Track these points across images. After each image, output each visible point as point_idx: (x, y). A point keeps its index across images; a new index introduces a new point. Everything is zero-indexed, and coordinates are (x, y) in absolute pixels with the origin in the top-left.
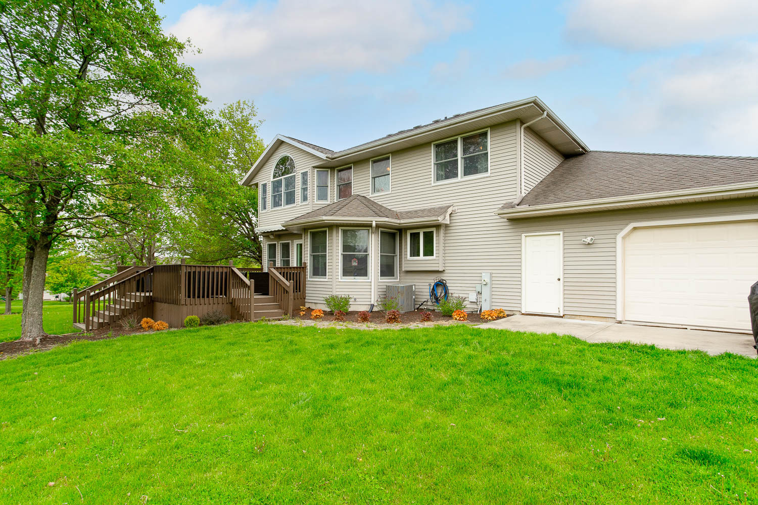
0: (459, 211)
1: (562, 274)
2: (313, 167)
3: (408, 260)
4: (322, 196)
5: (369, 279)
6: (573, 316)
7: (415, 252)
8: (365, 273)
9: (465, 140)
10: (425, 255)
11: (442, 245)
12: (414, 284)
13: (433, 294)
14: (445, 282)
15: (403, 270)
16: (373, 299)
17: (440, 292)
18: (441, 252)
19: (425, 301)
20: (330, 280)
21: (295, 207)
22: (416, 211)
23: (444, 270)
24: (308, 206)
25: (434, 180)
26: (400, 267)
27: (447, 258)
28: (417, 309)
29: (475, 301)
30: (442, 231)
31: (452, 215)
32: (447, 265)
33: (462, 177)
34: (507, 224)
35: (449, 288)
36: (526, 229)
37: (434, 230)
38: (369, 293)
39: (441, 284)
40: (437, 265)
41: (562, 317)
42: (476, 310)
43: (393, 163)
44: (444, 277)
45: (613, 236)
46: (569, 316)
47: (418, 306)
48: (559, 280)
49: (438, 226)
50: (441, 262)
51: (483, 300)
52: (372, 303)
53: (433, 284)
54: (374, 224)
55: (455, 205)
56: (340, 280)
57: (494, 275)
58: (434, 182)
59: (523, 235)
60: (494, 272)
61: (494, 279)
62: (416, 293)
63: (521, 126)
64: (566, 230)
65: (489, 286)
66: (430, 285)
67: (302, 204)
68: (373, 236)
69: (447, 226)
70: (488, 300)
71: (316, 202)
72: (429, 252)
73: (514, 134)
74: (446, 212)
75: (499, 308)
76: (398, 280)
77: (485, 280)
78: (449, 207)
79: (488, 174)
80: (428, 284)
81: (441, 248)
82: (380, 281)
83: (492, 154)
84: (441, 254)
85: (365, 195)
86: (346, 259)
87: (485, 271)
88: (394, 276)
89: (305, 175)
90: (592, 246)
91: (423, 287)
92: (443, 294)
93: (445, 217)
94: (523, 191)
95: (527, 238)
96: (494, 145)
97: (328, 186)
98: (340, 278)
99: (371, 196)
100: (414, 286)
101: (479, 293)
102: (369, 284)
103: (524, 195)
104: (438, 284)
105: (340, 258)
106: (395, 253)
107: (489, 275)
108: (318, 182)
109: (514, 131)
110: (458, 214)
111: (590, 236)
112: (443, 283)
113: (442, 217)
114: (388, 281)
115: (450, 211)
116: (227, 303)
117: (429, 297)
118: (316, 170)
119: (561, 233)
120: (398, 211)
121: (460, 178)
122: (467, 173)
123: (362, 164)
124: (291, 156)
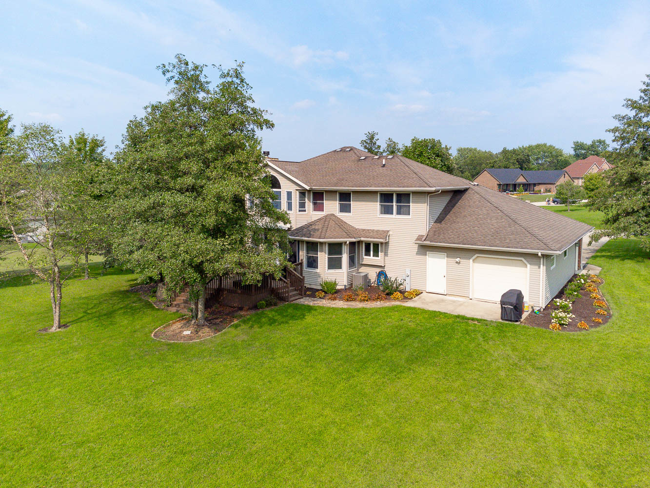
0: (393, 234)
1: (446, 273)
2: (296, 190)
3: (365, 259)
5: (342, 270)
6: (451, 295)
7: (368, 254)
8: (340, 268)
9: (398, 196)
10: (373, 256)
11: (383, 251)
13: (378, 278)
14: (385, 272)
16: (345, 282)
17: (382, 276)
18: (383, 255)
19: (374, 282)
20: (321, 272)
22: (368, 230)
23: (384, 266)
24: (293, 215)
25: (379, 213)
26: (359, 262)
27: (386, 259)
30: (384, 246)
32: (387, 263)
35: (388, 275)
36: (429, 250)
37: (379, 244)
38: (343, 278)
39: (383, 273)
40: (381, 262)
41: (446, 295)
44: (385, 269)
45: (468, 259)
46: (449, 295)
47: (370, 285)
48: (444, 276)
49: (382, 243)
50: (383, 261)
51: (406, 284)
52: (345, 284)
53: (378, 272)
54: (347, 243)
56: (327, 272)
58: (379, 215)
59: (427, 252)
60: (412, 270)
61: (412, 273)
63: (428, 195)
64: (448, 253)
69: (387, 243)
70: (409, 283)
72: (376, 254)
73: (424, 199)
74: (387, 235)
75: (414, 288)
76: (357, 268)
77: (408, 273)
78: (389, 231)
79: (410, 217)
80: (375, 273)
81: (383, 253)
82: (349, 270)
83: (413, 207)
84: (383, 257)
85: (334, 213)
86: (330, 260)
87: (408, 268)
88: (354, 267)
89: (289, 194)
90: (460, 263)
91: (372, 273)
92: (384, 278)
93: (386, 238)
96: (414, 202)
97: (305, 202)
98: (326, 270)
99: (338, 214)
100: (368, 273)
101: (405, 280)
102: (343, 274)
103: (428, 230)
104: (381, 273)
105: (327, 259)
106: (355, 253)
107: (410, 270)
109: (424, 197)
111: (458, 257)
117: (376, 279)
118: (298, 192)
119: (446, 254)
120: (356, 228)
121: (395, 216)
122: (399, 213)
123: (332, 193)
124: (276, 176)
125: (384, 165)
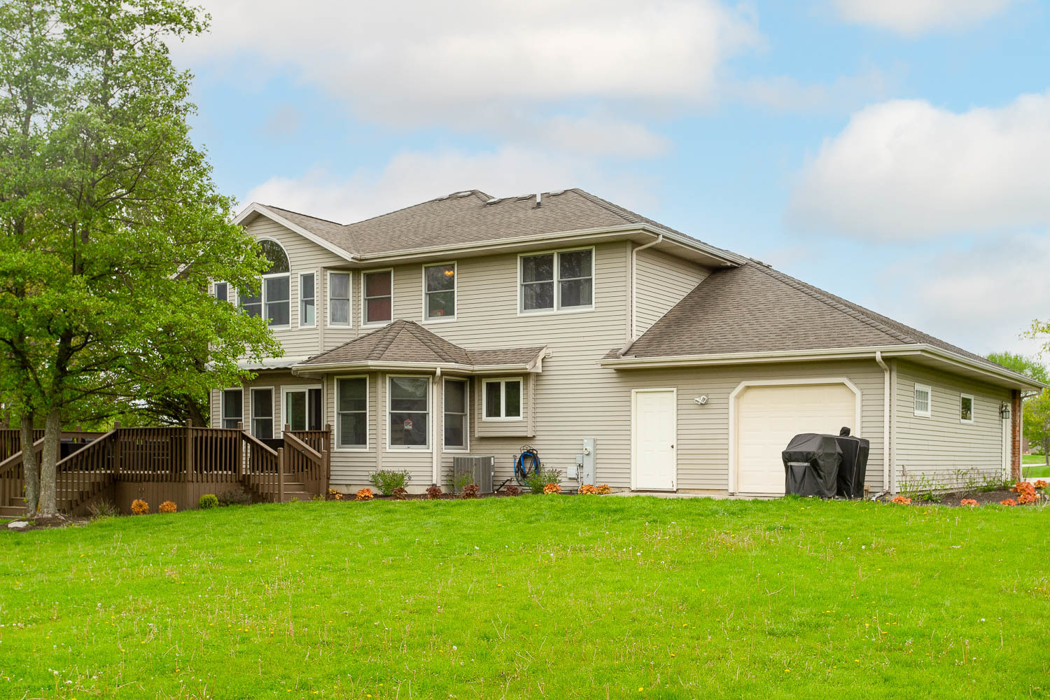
0: (555, 355)
1: (675, 440)
2: (325, 268)
3: (485, 423)
4: (339, 315)
5: (428, 449)
6: (687, 491)
7: (493, 411)
8: (423, 441)
9: (563, 257)
10: (507, 415)
11: (531, 401)
12: (493, 455)
13: (518, 470)
14: (535, 452)
15: (476, 436)
16: (434, 478)
17: (528, 465)
18: (530, 410)
19: (508, 480)
20: (374, 450)
21: (290, 331)
22: (495, 352)
23: (534, 436)
24: (317, 332)
25: (521, 308)
26: (472, 431)
27: (538, 419)
28: (497, 491)
29: (575, 476)
30: (531, 383)
31: (546, 360)
32: (538, 429)
33: (558, 309)
34: (615, 375)
35: (541, 461)
36: (636, 384)
37: (521, 380)
38: (429, 469)
39: (530, 455)
40: (525, 429)
41: (675, 492)
42: (576, 488)
43: (460, 276)
44: (534, 445)
45: (724, 396)
46: (682, 491)
47: (497, 488)
48: (672, 447)
49: (526, 376)
50: (530, 424)
51: (584, 475)
52: (434, 482)
53: (519, 456)
54: (438, 372)
55: (549, 346)
56: (388, 450)
57: (598, 442)
58: (521, 312)
59: (633, 391)
60: (598, 438)
61: (598, 447)
62: (496, 470)
63: (633, 248)
64: (680, 387)
65: (592, 455)
66: (515, 457)
67: (303, 327)
68: (435, 387)
69: (538, 375)
70: (591, 474)
71: (329, 326)
72: (513, 409)
73: (624, 259)
74: (536, 356)
75: (603, 484)
76: (468, 451)
77: (588, 448)
78: (541, 349)
79: (592, 308)
80: (511, 456)
81: (531, 405)
82: (444, 451)
83: (598, 281)
84: (530, 415)
85: (414, 320)
86: (396, 421)
87: (588, 437)
88: (462, 445)
89: (308, 281)
90: (706, 406)
91: (505, 460)
92: (533, 469)
93: (536, 363)
94: (634, 335)
95: (638, 395)
96: (600, 270)
97: (349, 300)
98: (387, 447)
99: (424, 322)
100: (492, 458)
101: (581, 466)
102: (429, 455)
103: (635, 339)
104: (526, 455)
105: (388, 418)
106: (463, 412)
107: (592, 440)
108: (333, 293)
109: (623, 254)
110: (553, 359)
111: (703, 394)
112: (533, 454)
113: (531, 363)
114: (455, 451)
115: (542, 355)
116: (236, 482)
117: (513, 474)
118: (329, 272)
119: (675, 389)
120: (468, 349)
121: (557, 309)
122: (566, 302)
123: (409, 266)
124: (279, 242)
125: (539, 204)
